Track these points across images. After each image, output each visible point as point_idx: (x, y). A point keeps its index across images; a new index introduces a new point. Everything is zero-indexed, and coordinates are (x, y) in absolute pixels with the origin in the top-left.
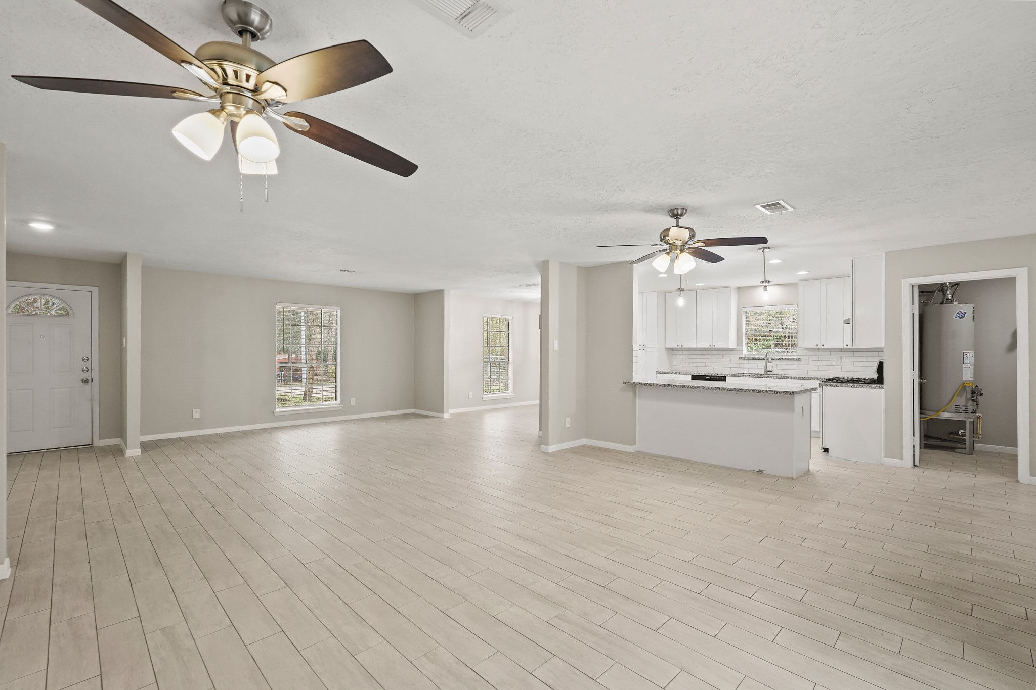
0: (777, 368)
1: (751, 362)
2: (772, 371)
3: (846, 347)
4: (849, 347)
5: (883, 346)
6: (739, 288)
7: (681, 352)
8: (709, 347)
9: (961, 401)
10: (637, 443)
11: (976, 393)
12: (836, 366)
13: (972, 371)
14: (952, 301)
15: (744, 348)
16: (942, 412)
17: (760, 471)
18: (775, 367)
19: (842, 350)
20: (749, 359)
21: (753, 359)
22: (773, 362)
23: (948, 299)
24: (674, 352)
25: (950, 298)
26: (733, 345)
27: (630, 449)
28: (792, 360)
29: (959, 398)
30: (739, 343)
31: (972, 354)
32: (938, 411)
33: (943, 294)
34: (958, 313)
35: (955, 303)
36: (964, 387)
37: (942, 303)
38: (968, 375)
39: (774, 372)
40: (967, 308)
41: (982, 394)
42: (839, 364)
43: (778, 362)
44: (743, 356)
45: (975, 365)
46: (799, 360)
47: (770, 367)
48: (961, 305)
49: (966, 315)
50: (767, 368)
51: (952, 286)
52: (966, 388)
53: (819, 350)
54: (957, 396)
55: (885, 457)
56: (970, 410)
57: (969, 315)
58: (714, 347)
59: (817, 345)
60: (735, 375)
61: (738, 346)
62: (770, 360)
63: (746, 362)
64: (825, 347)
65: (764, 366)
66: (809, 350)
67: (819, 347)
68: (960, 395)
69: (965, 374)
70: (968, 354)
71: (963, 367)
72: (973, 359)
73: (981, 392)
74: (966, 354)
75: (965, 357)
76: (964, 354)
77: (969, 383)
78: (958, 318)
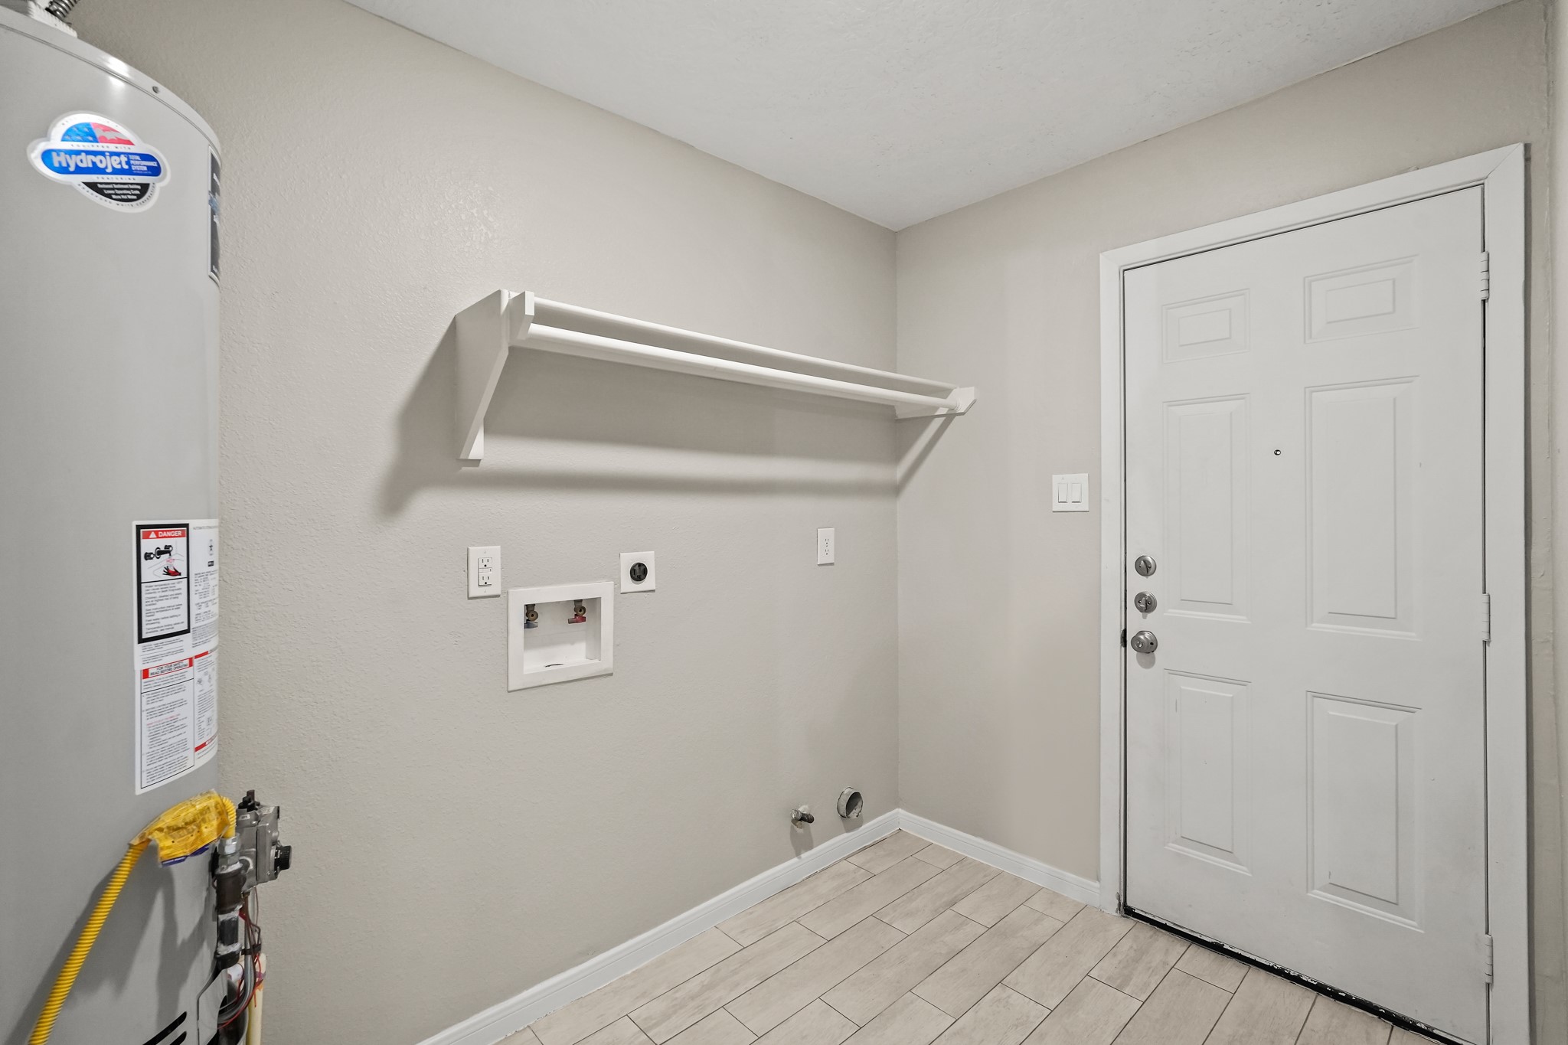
11: (240, 882)
13: (208, 686)
38: (172, 733)
41: (283, 861)
49: (157, 185)
69: (154, 737)
70: (178, 544)
71: (139, 667)
72: (214, 581)
73: (275, 843)
74: (161, 544)
75: (152, 570)
76: (149, 545)
77: (196, 822)
78: (92, 186)
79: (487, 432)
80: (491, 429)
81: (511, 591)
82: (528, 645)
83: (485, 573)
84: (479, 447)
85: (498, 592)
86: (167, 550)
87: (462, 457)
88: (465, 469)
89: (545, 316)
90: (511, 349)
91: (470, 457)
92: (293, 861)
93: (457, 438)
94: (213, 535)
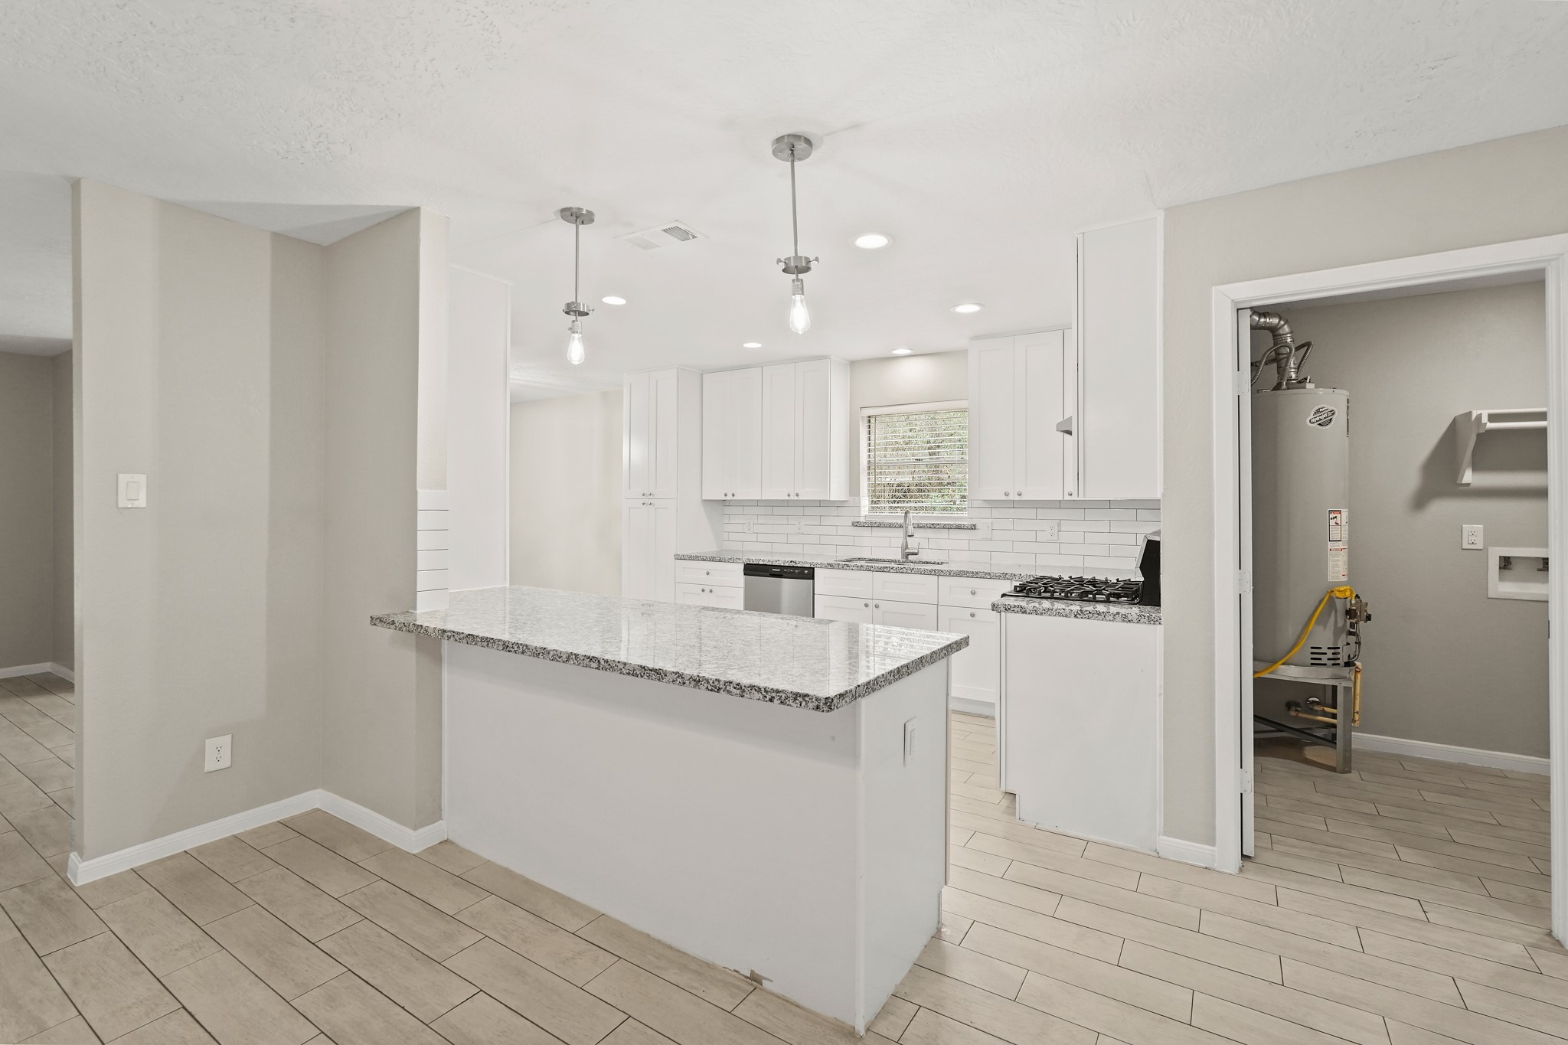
0: (929, 546)
1: (877, 532)
2: (916, 554)
3: (1067, 498)
4: (1074, 497)
5: (1159, 496)
6: (853, 364)
7: (739, 510)
8: (787, 498)
9: (1324, 637)
10: (445, 813)
11: (1355, 614)
12: (1048, 542)
13: (1346, 559)
14: (1302, 382)
15: (865, 501)
16: (1283, 664)
17: (755, 979)
18: (924, 544)
19: (1059, 505)
20: (872, 526)
21: (880, 526)
22: (919, 533)
23: (1290, 379)
24: (728, 510)
25: (1294, 376)
26: (837, 491)
27: (412, 840)
28: (959, 527)
29: (1321, 628)
30: (854, 489)
31: (1345, 513)
32: (1274, 662)
33: (1279, 367)
34: (1318, 411)
35: (1310, 386)
36: (1330, 601)
37: (1278, 387)
38: (1337, 568)
39: (924, 556)
40: (1334, 400)
41: (1369, 618)
42: (1055, 538)
43: (930, 533)
44: (862, 520)
45: (1350, 542)
46: (973, 527)
47: (913, 544)
48: (1321, 391)
49: (1334, 417)
50: (907, 547)
51: (1297, 349)
52: (1335, 603)
53: (1013, 505)
54: (1317, 622)
55: (1166, 833)
56: (1343, 658)
57: (1340, 418)
58: (796, 498)
59: (1007, 494)
60: (831, 566)
61: (850, 496)
62: (910, 528)
63: (867, 532)
64: (1023, 498)
65: (899, 542)
66: (993, 504)
67: (1011, 498)
68: (1322, 621)
69: (1333, 567)
70: (1338, 516)
71: (1329, 548)
72: (1347, 528)
73: (1366, 611)
74: (1334, 516)
75: (1333, 522)
76: (1332, 516)
77: (1345, 591)
78: (1319, 424)
79: (1474, 469)
80: (1476, 467)
81: (1490, 549)
82: (1502, 578)
83: (1473, 538)
84: (1468, 477)
85: (1481, 548)
86: (1336, 517)
87: (1458, 482)
88: (1461, 488)
89: (1493, 418)
90: (1478, 435)
91: (1463, 482)
92: (1372, 618)
93: (1455, 472)
94: (1347, 514)
